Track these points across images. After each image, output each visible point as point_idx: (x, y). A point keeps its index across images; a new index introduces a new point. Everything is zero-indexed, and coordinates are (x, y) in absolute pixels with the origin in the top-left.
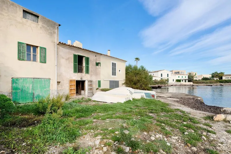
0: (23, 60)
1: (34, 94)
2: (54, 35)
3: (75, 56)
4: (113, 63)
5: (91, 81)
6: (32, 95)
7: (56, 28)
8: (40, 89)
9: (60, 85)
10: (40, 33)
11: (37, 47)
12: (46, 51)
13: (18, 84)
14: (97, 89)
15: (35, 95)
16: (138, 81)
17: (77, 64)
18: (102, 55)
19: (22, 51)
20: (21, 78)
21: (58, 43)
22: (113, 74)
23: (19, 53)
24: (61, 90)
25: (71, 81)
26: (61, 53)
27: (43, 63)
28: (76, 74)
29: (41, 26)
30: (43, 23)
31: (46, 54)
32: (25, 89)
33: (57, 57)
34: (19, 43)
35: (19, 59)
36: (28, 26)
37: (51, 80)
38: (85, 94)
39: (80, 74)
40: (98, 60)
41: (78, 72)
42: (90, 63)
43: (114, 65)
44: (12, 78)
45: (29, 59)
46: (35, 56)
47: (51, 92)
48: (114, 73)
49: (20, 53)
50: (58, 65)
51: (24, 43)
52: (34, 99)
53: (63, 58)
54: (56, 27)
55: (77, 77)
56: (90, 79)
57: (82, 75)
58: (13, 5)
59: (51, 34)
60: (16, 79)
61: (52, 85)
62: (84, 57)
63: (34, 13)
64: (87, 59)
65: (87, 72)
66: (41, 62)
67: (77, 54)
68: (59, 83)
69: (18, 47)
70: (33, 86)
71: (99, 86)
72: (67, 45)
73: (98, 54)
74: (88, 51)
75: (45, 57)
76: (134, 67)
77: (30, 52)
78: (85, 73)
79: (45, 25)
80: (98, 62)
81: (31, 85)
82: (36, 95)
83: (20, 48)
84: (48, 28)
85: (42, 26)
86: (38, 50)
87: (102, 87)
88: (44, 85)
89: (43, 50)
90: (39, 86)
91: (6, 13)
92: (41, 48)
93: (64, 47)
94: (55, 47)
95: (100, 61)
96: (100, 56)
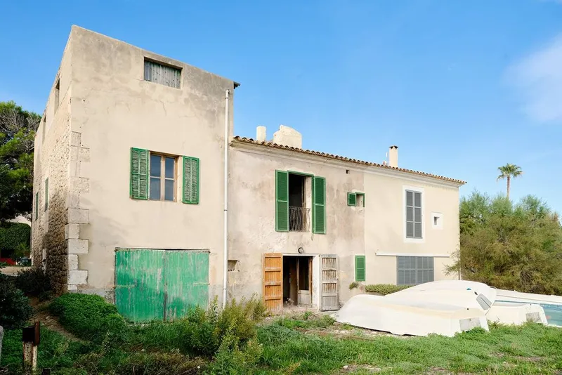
0: (142, 198)
1: (166, 296)
2: (221, 116)
3: (280, 175)
4: (409, 194)
5: (330, 259)
6: (162, 298)
7: (227, 94)
8: (182, 283)
9: (236, 271)
10: (186, 116)
11: (176, 157)
12: (198, 169)
13: (129, 267)
14: (353, 286)
15: (170, 300)
16: (515, 257)
17: (288, 201)
18: (369, 168)
19: (139, 173)
20: (137, 250)
21: (231, 139)
22: (409, 234)
23: (132, 179)
24: (238, 286)
25: (268, 258)
26: (238, 171)
27: (191, 203)
28: (284, 235)
29: (187, 97)
30: (191, 88)
31: (197, 175)
32: (145, 281)
33: (228, 184)
34: (134, 151)
35: (134, 196)
36: (156, 100)
37: (211, 257)
38: (310, 304)
39: (294, 234)
40: (354, 182)
41: (290, 229)
42: (327, 195)
43: (413, 199)
44: (116, 251)
45: (155, 196)
46: (170, 185)
47: (210, 292)
48: (414, 230)
49: (136, 179)
50: (231, 210)
51: (142, 151)
52: (167, 312)
53: (245, 186)
54: (228, 91)
55: (288, 244)
56: (326, 251)
57: (301, 236)
58: (121, 49)
59: (213, 115)
60: (126, 252)
61: (214, 271)
62: (309, 176)
63: (170, 63)
64: (320, 184)
65: (320, 226)
66: (186, 201)
67: (287, 169)
68: (232, 263)
69: (132, 164)
70: (163, 273)
71: (361, 275)
72: (257, 144)
73: (354, 165)
74: (322, 155)
75: (196, 186)
76: (495, 204)
77: (159, 175)
78: (313, 231)
79: (197, 92)
80: (354, 192)
81: (160, 271)
82: (172, 301)
83: (135, 165)
84: (205, 98)
85: (190, 95)
86: (179, 166)
87: (371, 279)
88: (192, 269)
89: (193, 164)
90: (178, 273)
91: (106, 74)
92: (187, 159)
93: (250, 151)
94: (223, 153)
95: (363, 189)
96: (363, 169)
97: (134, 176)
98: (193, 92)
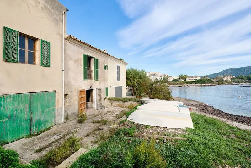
0: (13, 61)
1: (31, 120)
2: (61, 23)
3: (84, 56)
4: (117, 67)
5: (100, 90)
6: (29, 121)
8: (41, 110)
9: (67, 99)
10: (42, 17)
11: (36, 39)
12: (49, 48)
13: (4, 107)
14: (105, 98)
15: (34, 121)
17: (87, 67)
19: (11, 45)
20: (10, 95)
21: (66, 36)
23: (5, 48)
24: (69, 106)
25: (81, 92)
26: (69, 52)
27: (46, 66)
28: (85, 81)
29: (43, 6)
30: (45, 2)
31: (49, 52)
32: (16, 114)
33: (64, 57)
34: (5, 29)
35: (7, 59)
37: (56, 94)
38: (92, 107)
39: (88, 81)
40: (106, 62)
41: (88, 78)
42: (99, 66)
45: (22, 61)
46: (31, 56)
47: (56, 111)
49: (8, 49)
50: (66, 70)
51: (15, 31)
52: (32, 129)
53: (71, 59)
54: (64, 12)
55: (85, 85)
56: (98, 87)
57: (91, 82)
59: (57, 22)
61: (58, 101)
62: (93, 58)
64: (96, 61)
65: (96, 78)
66: (43, 65)
67: (86, 54)
68: (66, 95)
69: (5, 38)
70: (30, 107)
71: (107, 95)
73: (106, 55)
75: (48, 57)
77: (24, 48)
78: (95, 80)
79: (48, 6)
80: (105, 65)
81: (27, 106)
82: (35, 121)
83: (8, 39)
84: (53, 11)
85: (45, 6)
86: (38, 45)
87: (109, 96)
88: (47, 102)
89: (46, 45)
90: (39, 105)
92: (43, 42)
93: (73, 43)
94: (62, 42)
95: (107, 64)
96: (108, 57)
97: (7, 46)
98: (46, 5)
